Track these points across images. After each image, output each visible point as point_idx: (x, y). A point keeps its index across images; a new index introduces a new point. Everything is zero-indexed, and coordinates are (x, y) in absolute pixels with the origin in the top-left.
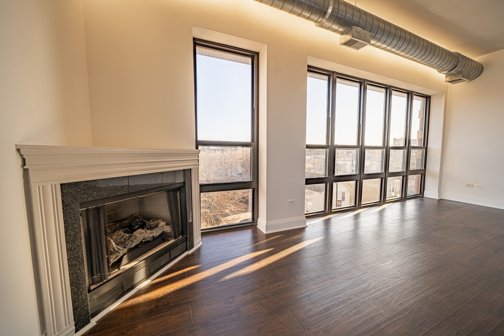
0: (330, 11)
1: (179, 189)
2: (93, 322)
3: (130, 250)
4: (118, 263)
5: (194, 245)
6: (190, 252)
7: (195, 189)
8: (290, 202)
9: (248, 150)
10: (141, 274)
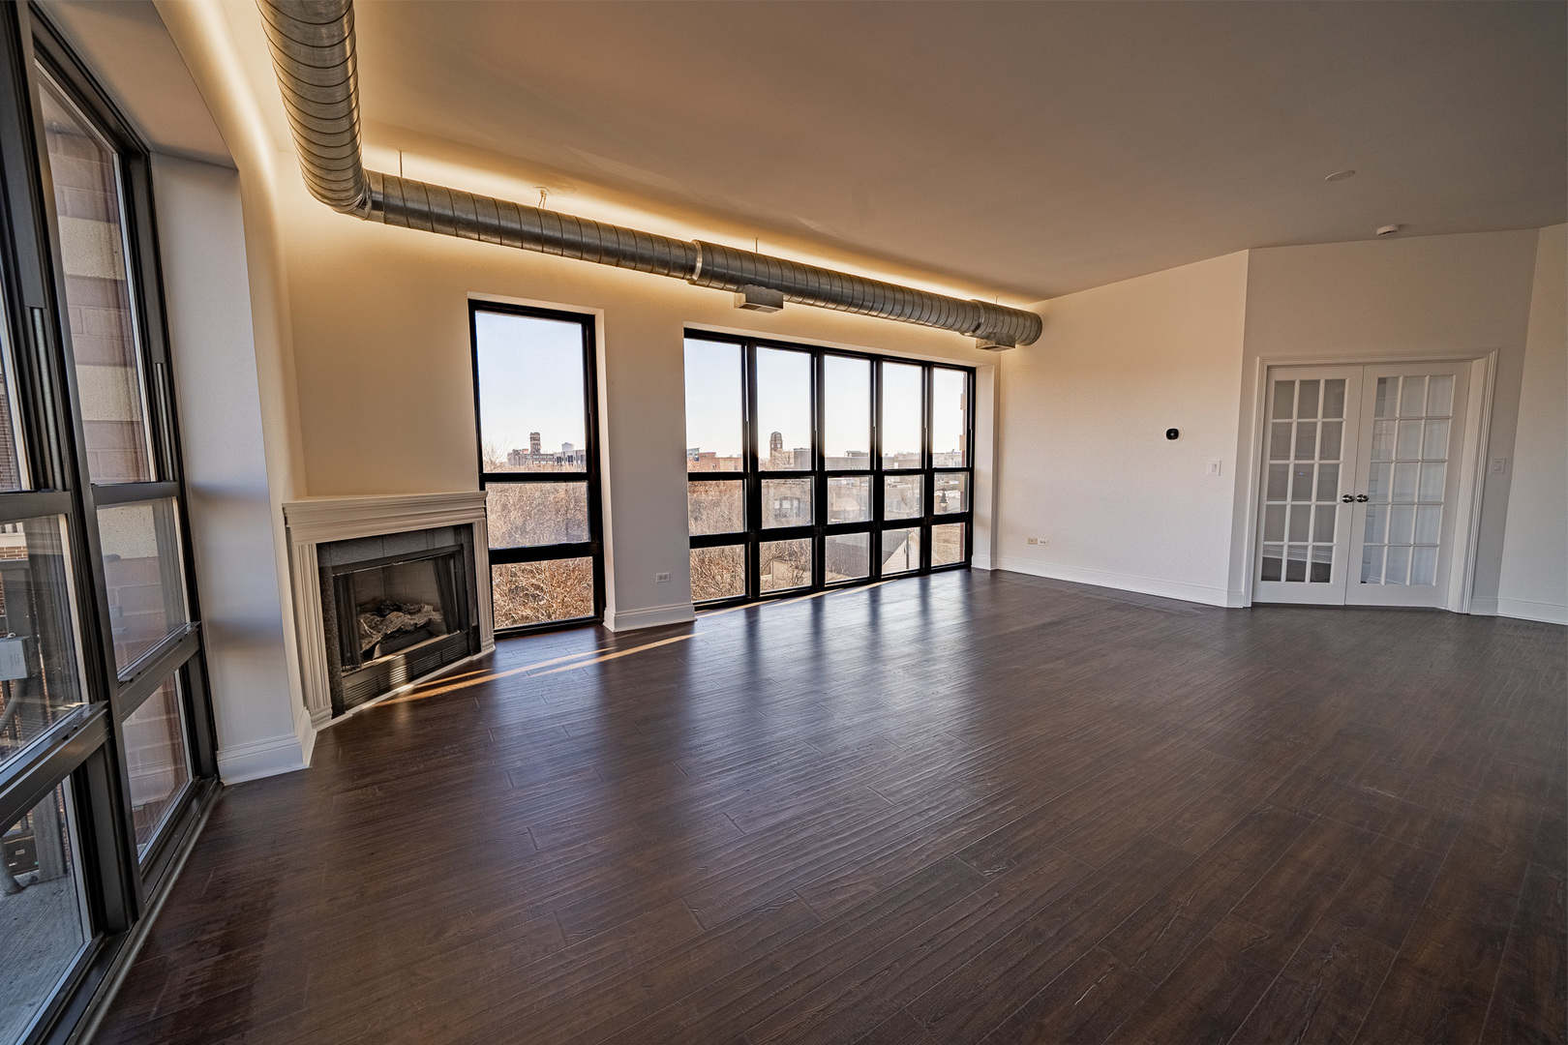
0: (699, 265)
1: (452, 556)
2: (349, 714)
3: (387, 637)
4: (369, 655)
5: (482, 649)
6: (476, 657)
7: (482, 559)
8: (660, 577)
9: (583, 486)
10: (399, 673)
